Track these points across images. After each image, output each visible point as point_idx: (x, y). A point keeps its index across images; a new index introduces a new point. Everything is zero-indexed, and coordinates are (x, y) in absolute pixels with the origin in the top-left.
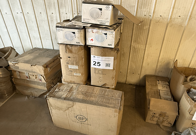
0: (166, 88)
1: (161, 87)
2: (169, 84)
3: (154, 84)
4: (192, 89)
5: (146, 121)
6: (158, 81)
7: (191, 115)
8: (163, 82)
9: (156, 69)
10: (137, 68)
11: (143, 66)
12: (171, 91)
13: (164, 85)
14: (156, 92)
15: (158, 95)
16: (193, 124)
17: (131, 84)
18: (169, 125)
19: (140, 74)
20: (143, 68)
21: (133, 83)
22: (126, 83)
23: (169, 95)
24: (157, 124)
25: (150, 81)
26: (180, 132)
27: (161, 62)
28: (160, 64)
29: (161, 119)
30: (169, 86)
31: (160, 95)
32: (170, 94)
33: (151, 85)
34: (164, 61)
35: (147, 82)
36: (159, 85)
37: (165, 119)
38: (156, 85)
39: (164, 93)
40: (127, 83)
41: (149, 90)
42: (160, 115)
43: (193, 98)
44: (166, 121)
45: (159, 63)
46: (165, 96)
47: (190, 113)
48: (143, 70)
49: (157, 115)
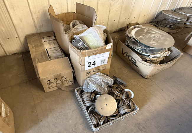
0: (53, 45)
1: (48, 45)
2: (55, 38)
3: (39, 44)
4: (75, 36)
5: (46, 92)
6: (43, 38)
7: (83, 65)
8: (48, 38)
9: (34, 24)
10: (9, 30)
11: (15, 25)
12: (59, 46)
13: (51, 42)
14: (43, 54)
15: (46, 56)
16: (88, 73)
17: (15, 54)
18: (71, 84)
19: (18, 37)
20: (17, 28)
21: (17, 52)
22: (7, 56)
23: (59, 52)
24: (58, 89)
25: (33, 42)
26: (82, 85)
27: (35, 12)
28: (36, 16)
29: (59, 82)
30: (56, 40)
31: (49, 56)
32: (59, 50)
33: (35, 47)
34: (39, 11)
35: (29, 45)
36: (44, 43)
37: (63, 80)
38: (42, 44)
39: (53, 51)
40: (8, 54)
41: (34, 54)
42: (56, 79)
43: (77, 46)
44: (65, 81)
45: (34, 15)
46: (54, 55)
47: (81, 64)
48: (19, 31)
49: (53, 80)
